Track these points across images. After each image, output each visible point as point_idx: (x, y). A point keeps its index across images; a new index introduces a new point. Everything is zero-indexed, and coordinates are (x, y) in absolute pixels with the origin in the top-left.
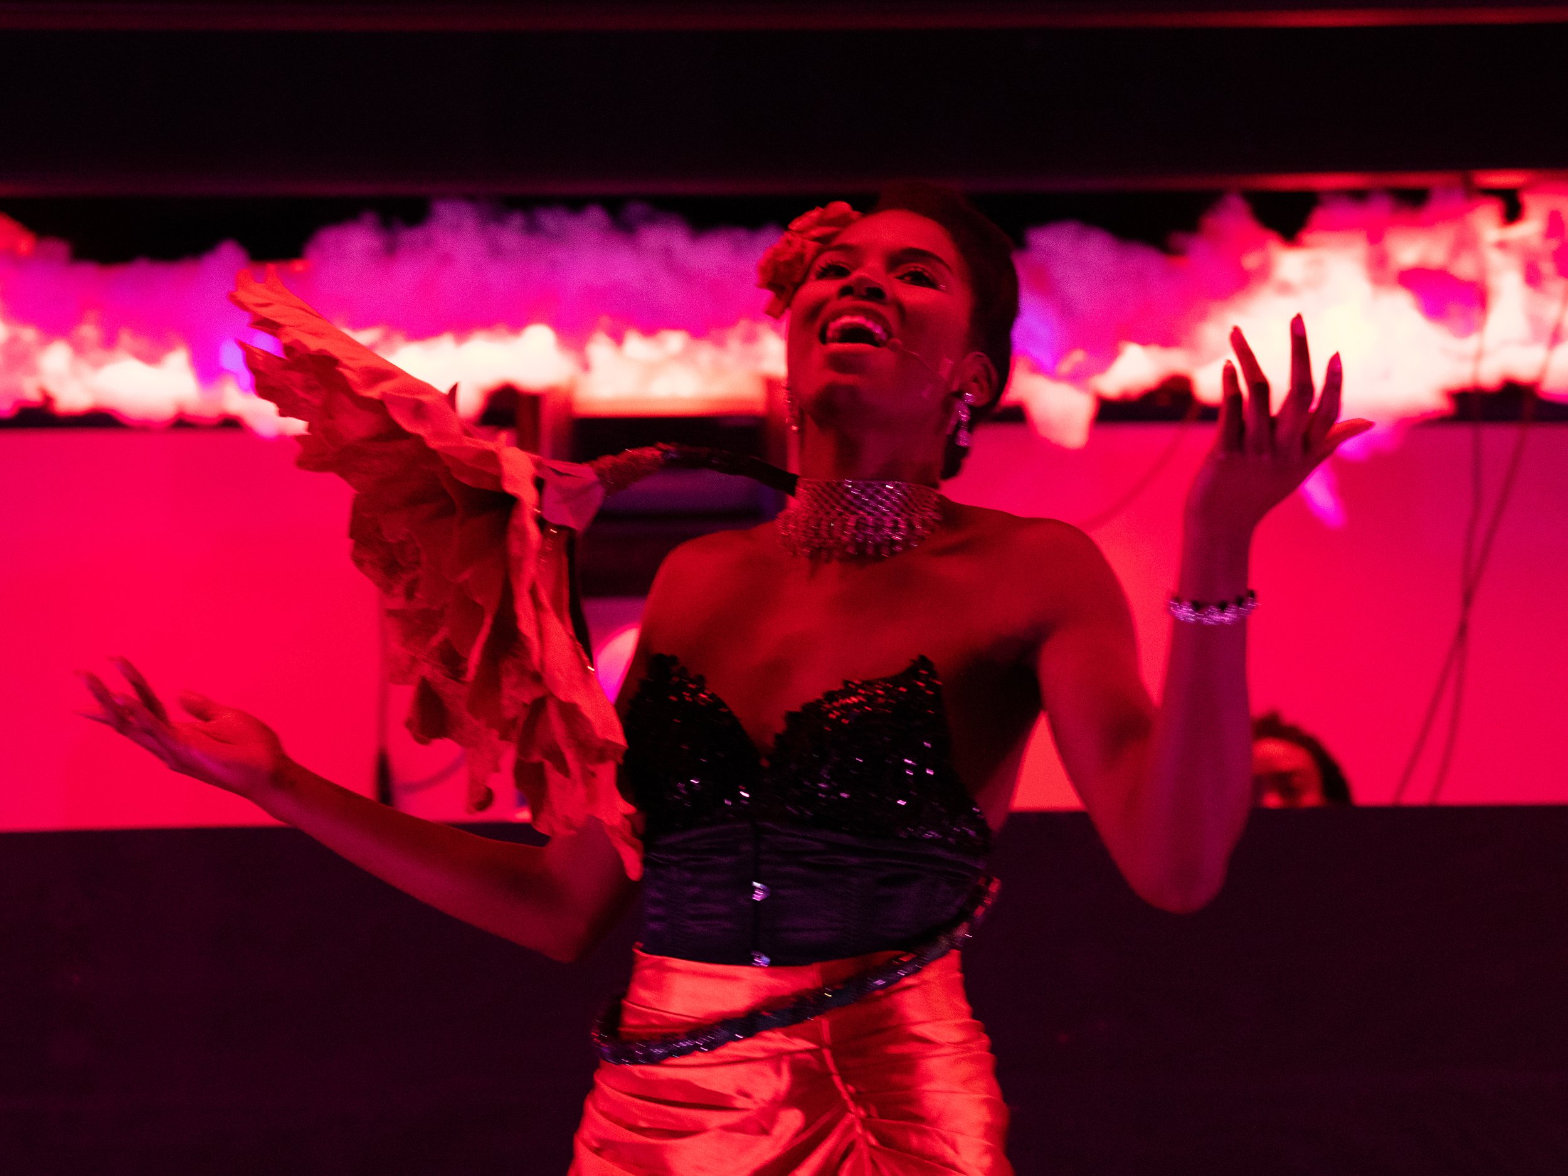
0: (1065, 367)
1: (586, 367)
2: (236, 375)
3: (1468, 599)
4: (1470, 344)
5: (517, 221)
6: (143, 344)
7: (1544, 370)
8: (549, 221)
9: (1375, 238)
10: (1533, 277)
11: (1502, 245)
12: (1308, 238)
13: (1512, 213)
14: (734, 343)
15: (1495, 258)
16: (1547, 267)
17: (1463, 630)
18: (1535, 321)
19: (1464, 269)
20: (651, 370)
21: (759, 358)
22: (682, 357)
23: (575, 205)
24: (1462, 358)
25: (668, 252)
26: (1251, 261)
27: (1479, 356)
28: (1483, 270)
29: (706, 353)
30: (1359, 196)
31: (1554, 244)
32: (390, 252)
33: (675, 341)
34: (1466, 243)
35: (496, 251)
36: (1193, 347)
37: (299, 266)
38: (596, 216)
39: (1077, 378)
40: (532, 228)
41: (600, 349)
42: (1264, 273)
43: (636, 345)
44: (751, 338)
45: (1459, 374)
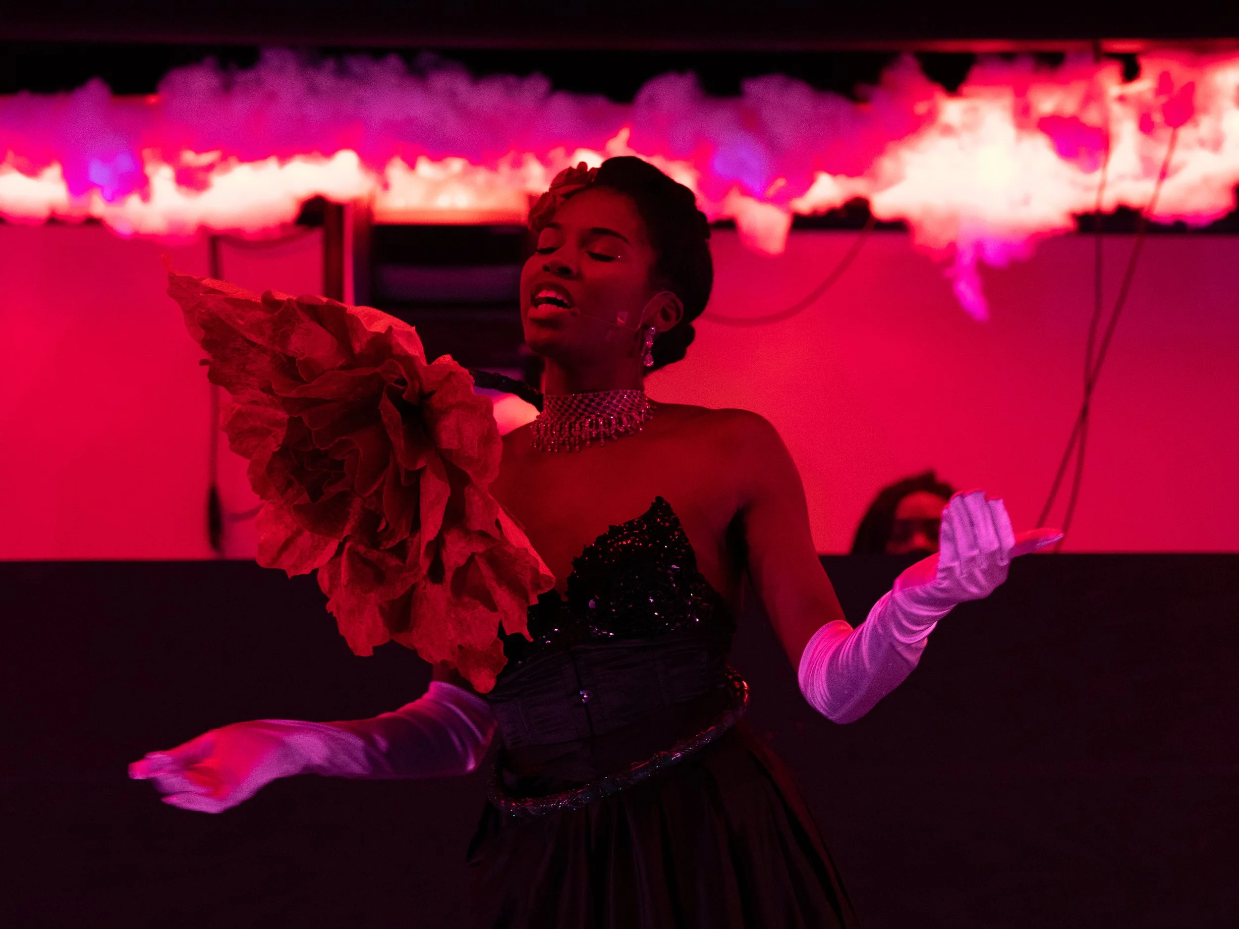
0: (771, 192)
1: (386, 186)
2: (101, 187)
3: (1089, 388)
4: (1096, 177)
5: (330, 65)
6: (23, 161)
7: (1155, 199)
8: (357, 67)
9: (1020, 92)
10: (1146, 126)
11: (1122, 99)
12: (966, 90)
13: (1130, 73)
14: (505, 168)
15: (1116, 109)
16: (1157, 118)
17: (1085, 412)
18: (1146, 161)
19: (1092, 117)
20: (436, 187)
21: (524, 180)
22: (463, 177)
23: (378, 54)
24: (1087, 189)
25: (453, 94)
26: (921, 108)
27: (1102, 187)
28: (1106, 120)
29: (481, 175)
30: (1008, 57)
31: (1163, 99)
32: (227, 88)
33: (456, 165)
34: (1092, 97)
35: (313, 90)
36: (874, 177)
37: (152, 100)
38: (394, 61)
39: (780, 200)
40: (342, 72)
41: (396, 171)
42: (930, 118)
43: (425, 168)
44: (517, 164)
45: (1086, 200)
